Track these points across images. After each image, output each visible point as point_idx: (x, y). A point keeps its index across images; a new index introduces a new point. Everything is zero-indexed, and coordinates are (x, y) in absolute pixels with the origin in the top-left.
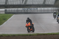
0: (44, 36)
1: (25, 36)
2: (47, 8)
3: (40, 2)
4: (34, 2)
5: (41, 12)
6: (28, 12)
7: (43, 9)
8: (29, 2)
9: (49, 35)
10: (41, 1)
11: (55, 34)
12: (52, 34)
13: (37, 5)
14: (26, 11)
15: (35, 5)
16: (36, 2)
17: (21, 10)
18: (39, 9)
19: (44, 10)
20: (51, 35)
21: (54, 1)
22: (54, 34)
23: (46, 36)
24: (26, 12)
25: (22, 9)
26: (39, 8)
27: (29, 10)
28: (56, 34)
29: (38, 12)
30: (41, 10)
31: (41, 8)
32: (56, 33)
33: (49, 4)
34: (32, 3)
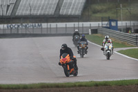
0: (58, 89)
1: (12, 88)
2: (65, 23)
3: (46, 8)
4: (34, 10)
5: (49, 33)
6: (20, 32)
7: (53, 25)
8: (23, 10)
9: (69, 87)
10: (50, 8)
11: (83, 84)
12: (77, 84)
13: (40, 15)
14: (14, 31)
15: (37, 16)
16: (38, 10)
17: (4, 30)
18: (44, 25)
19: (57, 28)
20: (73, 86)
21: (82, 7)
22: (80, 86)
23: (61, 89)
24: (16, 32)
25: (5, 26)
26: (46, 24)
27: (22, 29)
28: (86, 86)
29: (43, 33)
30: (50, 28)
31: (49, 24)
32: (87, 82)
33: (69, 13)
34: (28, 13)
